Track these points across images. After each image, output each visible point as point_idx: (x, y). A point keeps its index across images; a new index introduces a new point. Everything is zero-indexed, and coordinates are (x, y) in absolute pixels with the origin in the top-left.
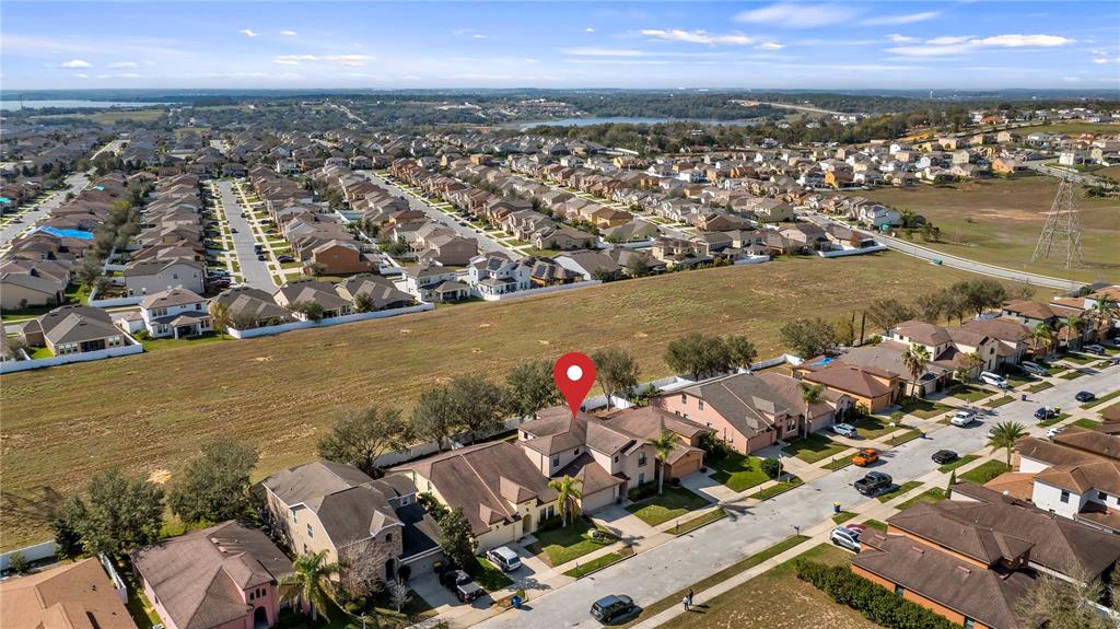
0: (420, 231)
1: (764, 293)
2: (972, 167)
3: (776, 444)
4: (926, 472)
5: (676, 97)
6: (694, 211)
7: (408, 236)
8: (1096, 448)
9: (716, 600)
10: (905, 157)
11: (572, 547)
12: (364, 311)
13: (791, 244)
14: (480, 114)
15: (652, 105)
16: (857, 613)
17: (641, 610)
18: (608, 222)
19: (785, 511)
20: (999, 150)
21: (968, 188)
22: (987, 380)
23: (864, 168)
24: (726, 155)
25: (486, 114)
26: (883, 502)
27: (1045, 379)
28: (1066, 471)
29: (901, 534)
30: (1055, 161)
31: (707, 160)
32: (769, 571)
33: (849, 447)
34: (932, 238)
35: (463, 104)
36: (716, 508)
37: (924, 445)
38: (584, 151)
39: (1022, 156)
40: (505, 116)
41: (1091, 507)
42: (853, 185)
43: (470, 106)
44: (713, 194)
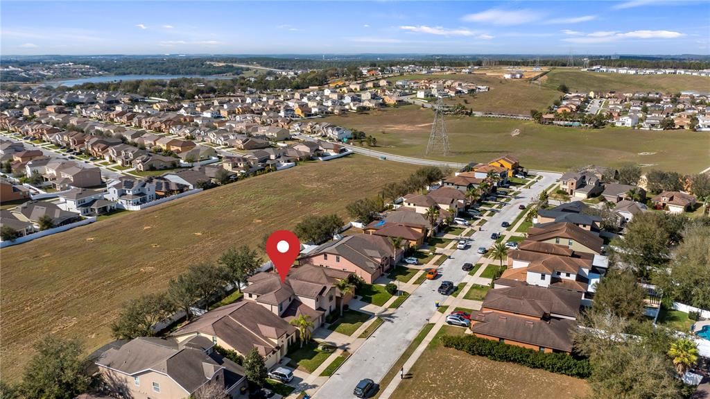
0: (48, 165)
1: (310, 186)
2: (375, 101)
3: (383, 275)
4: (463, 277)
5: (168, 61)
6: (232, 137)
7: (40, 169)
8: (541, 250)
9: (413, 369)
10: (335, 96)
11: (314, 358)
12: (47, 229)
13: (303, 155)
14: (23, 74)
15: (154, 66)
16: (485, 358)
17: (378, 385)
18: (180, 149)
19: (412, 312)
20: (384, 91)
21: (375, 114)
22: (458, 222)
23: (315, 104)
24: (227, 99)
25: (28, 75)
26: (456, 297)
27: (482, 218)
28: (540, 264)
29: (491, 311)
30: (414, 96)
31: (216, 103)
32: (428, 346)
33: (419, 270)
34: (372, 144)
35: (7, 67)
36: (375, 318)
37: (453, 262)
38: (129, 100)
39: (397, 94)
40: (45, 76)
41: (555, 280)
42: (313, 115)
43: (13, 69)
44: (234, 125)
